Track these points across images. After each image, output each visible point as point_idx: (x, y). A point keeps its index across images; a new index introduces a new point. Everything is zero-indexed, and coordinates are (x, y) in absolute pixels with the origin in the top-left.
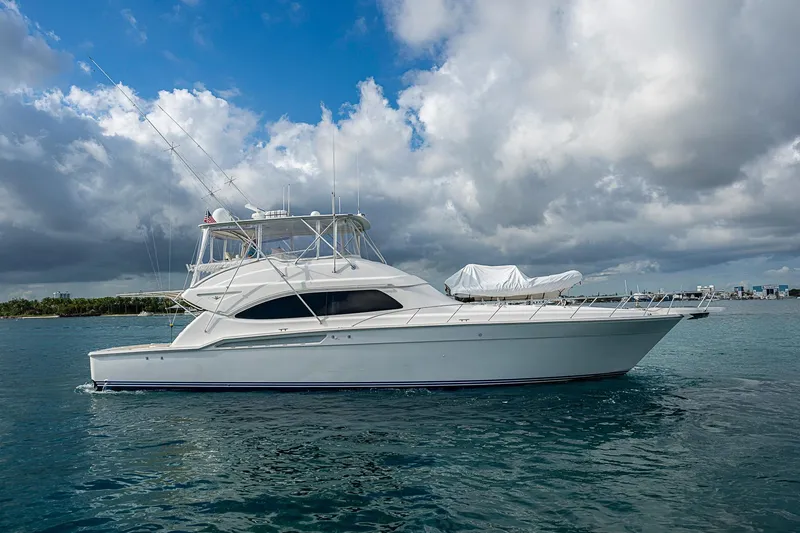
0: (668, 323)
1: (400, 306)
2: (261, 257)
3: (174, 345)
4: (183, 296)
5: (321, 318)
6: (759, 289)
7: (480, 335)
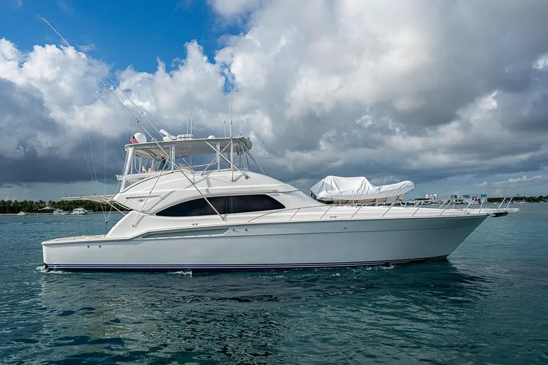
0: (478, 220)
1: (283, 207)
2: (174, 169)
3: (109, 236)
4: (115, 199)
5: (223, 216)
6: (467, 197)
7: (345, 228)
